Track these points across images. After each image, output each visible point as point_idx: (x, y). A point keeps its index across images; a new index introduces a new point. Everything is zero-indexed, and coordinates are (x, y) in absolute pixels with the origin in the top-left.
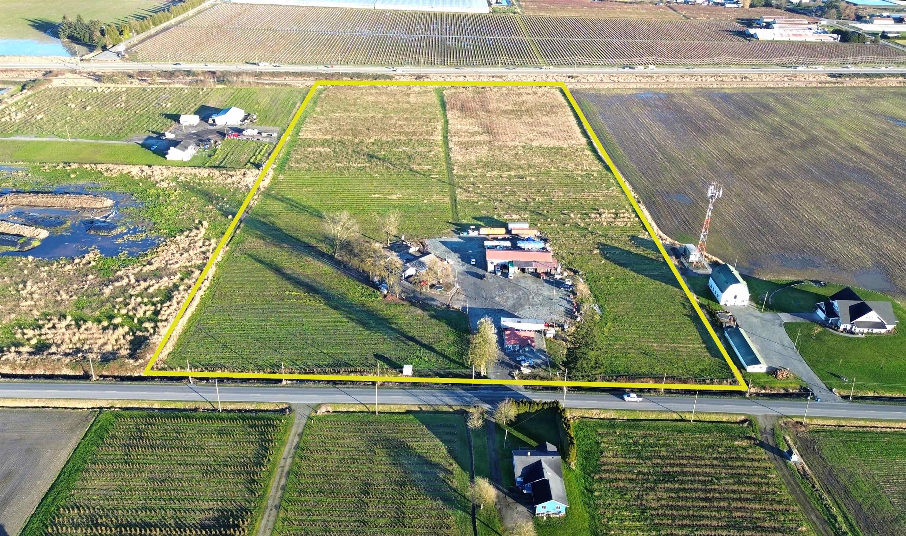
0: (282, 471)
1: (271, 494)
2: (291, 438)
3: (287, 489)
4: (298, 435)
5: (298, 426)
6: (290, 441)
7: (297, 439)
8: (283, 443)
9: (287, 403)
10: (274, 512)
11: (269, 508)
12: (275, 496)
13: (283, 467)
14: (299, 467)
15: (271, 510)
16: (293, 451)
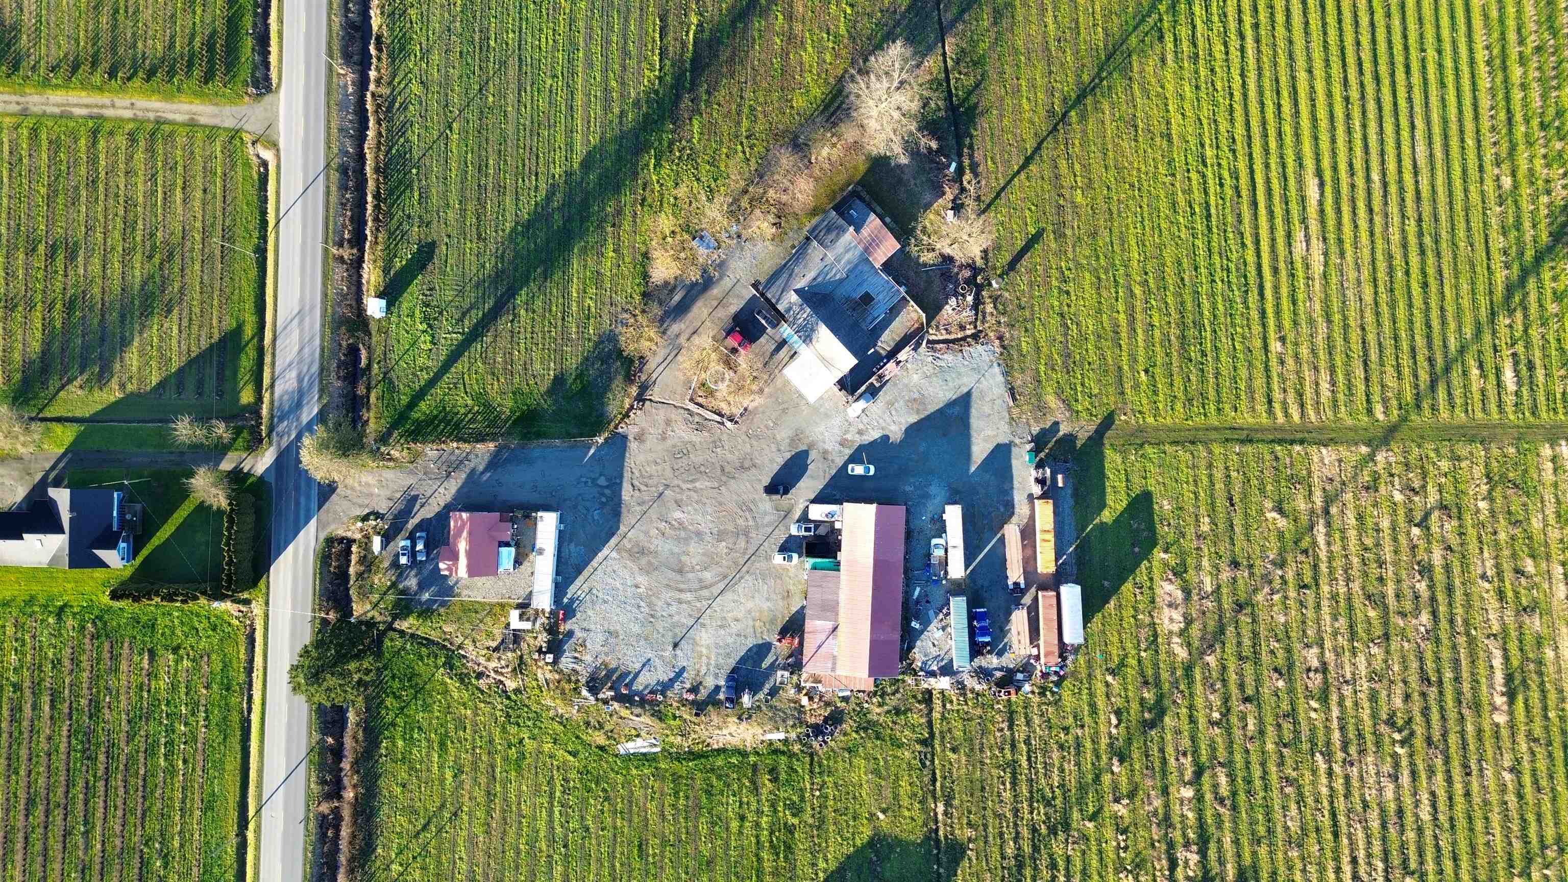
0: (102, 107)
1: (51, 97)
2: (186, 107)
3: (64, 121)
4: (193, 119)
5: (215, 116)
6: (175, 107)
7: (179, 118)
8: (169, 97)
9: (279, 85)
10: (14, 108)
11: (22, 100)
12: (47, 104)
13: (113, 106)
14: (111, 133)
15: (18, 103)
16: (151, 116)
